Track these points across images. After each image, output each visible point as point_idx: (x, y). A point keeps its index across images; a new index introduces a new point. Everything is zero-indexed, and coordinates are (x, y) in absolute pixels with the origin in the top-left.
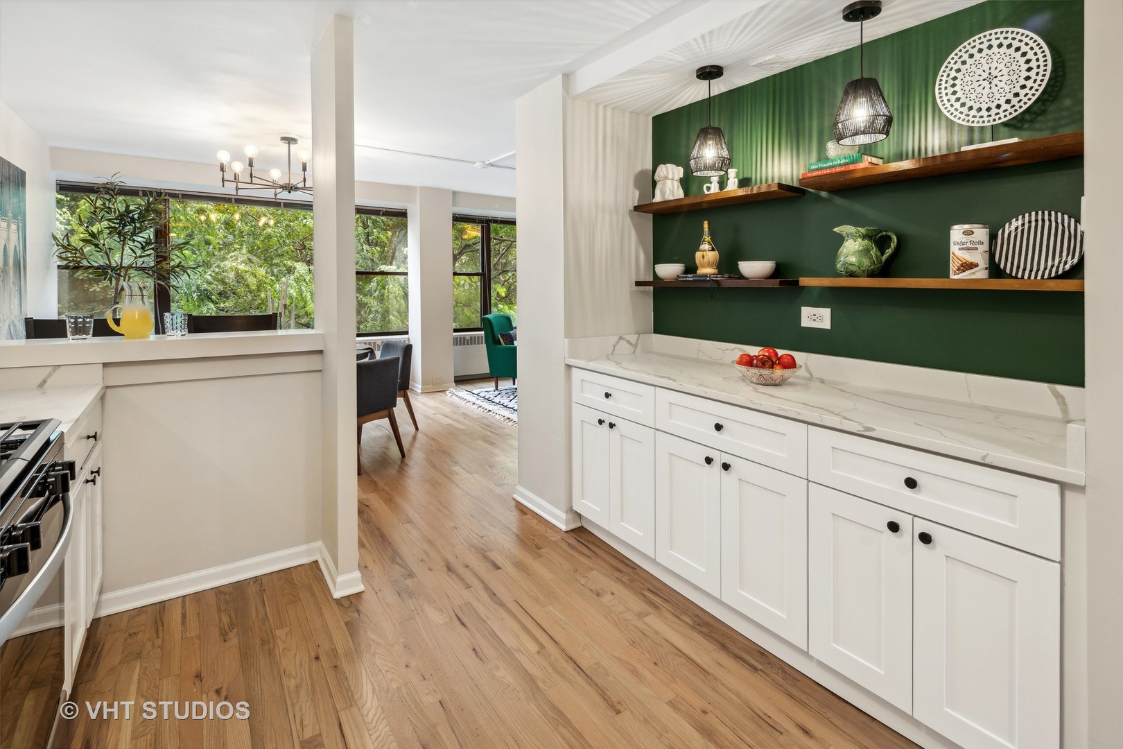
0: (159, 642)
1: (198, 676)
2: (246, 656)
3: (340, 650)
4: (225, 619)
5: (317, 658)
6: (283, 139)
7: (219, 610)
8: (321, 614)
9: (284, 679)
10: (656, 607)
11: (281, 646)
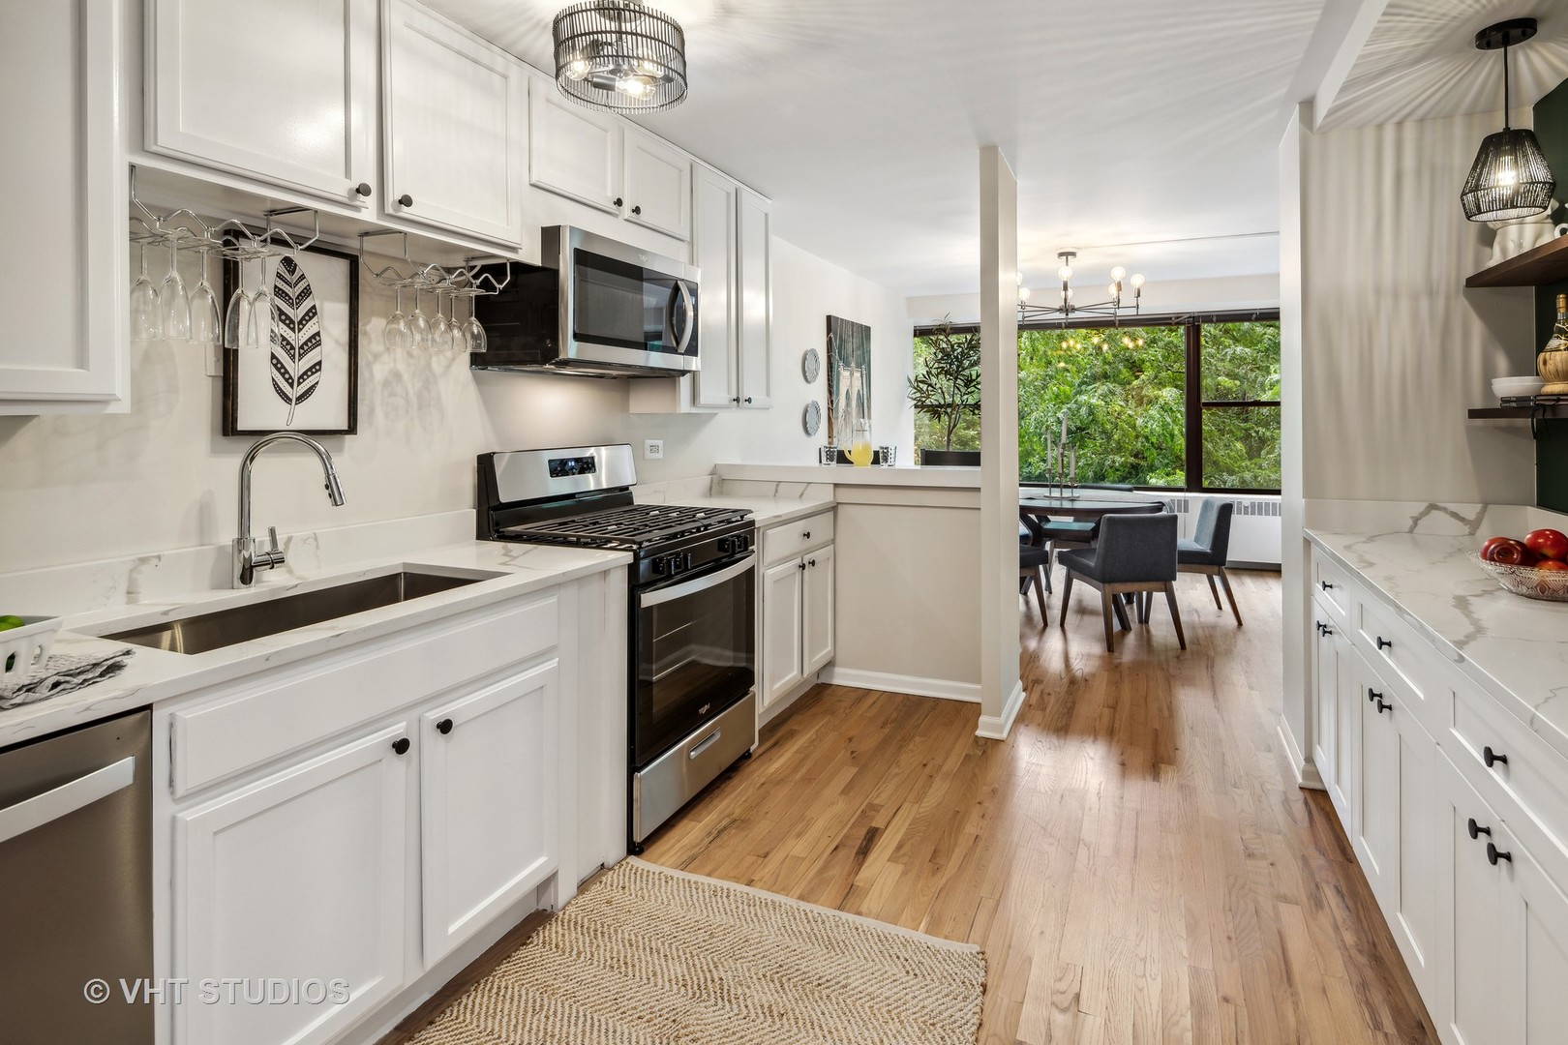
0: (848, 711)
1: (850, 740)
2: (885, 742)
3: (944, 769)
4: (894, 715)
5: (925, 765)
6: (1061, 255)
7: (896, 708)
8: (956, 740)
9: (894, 765)
10: (1317, 903)
11: (911, 746)
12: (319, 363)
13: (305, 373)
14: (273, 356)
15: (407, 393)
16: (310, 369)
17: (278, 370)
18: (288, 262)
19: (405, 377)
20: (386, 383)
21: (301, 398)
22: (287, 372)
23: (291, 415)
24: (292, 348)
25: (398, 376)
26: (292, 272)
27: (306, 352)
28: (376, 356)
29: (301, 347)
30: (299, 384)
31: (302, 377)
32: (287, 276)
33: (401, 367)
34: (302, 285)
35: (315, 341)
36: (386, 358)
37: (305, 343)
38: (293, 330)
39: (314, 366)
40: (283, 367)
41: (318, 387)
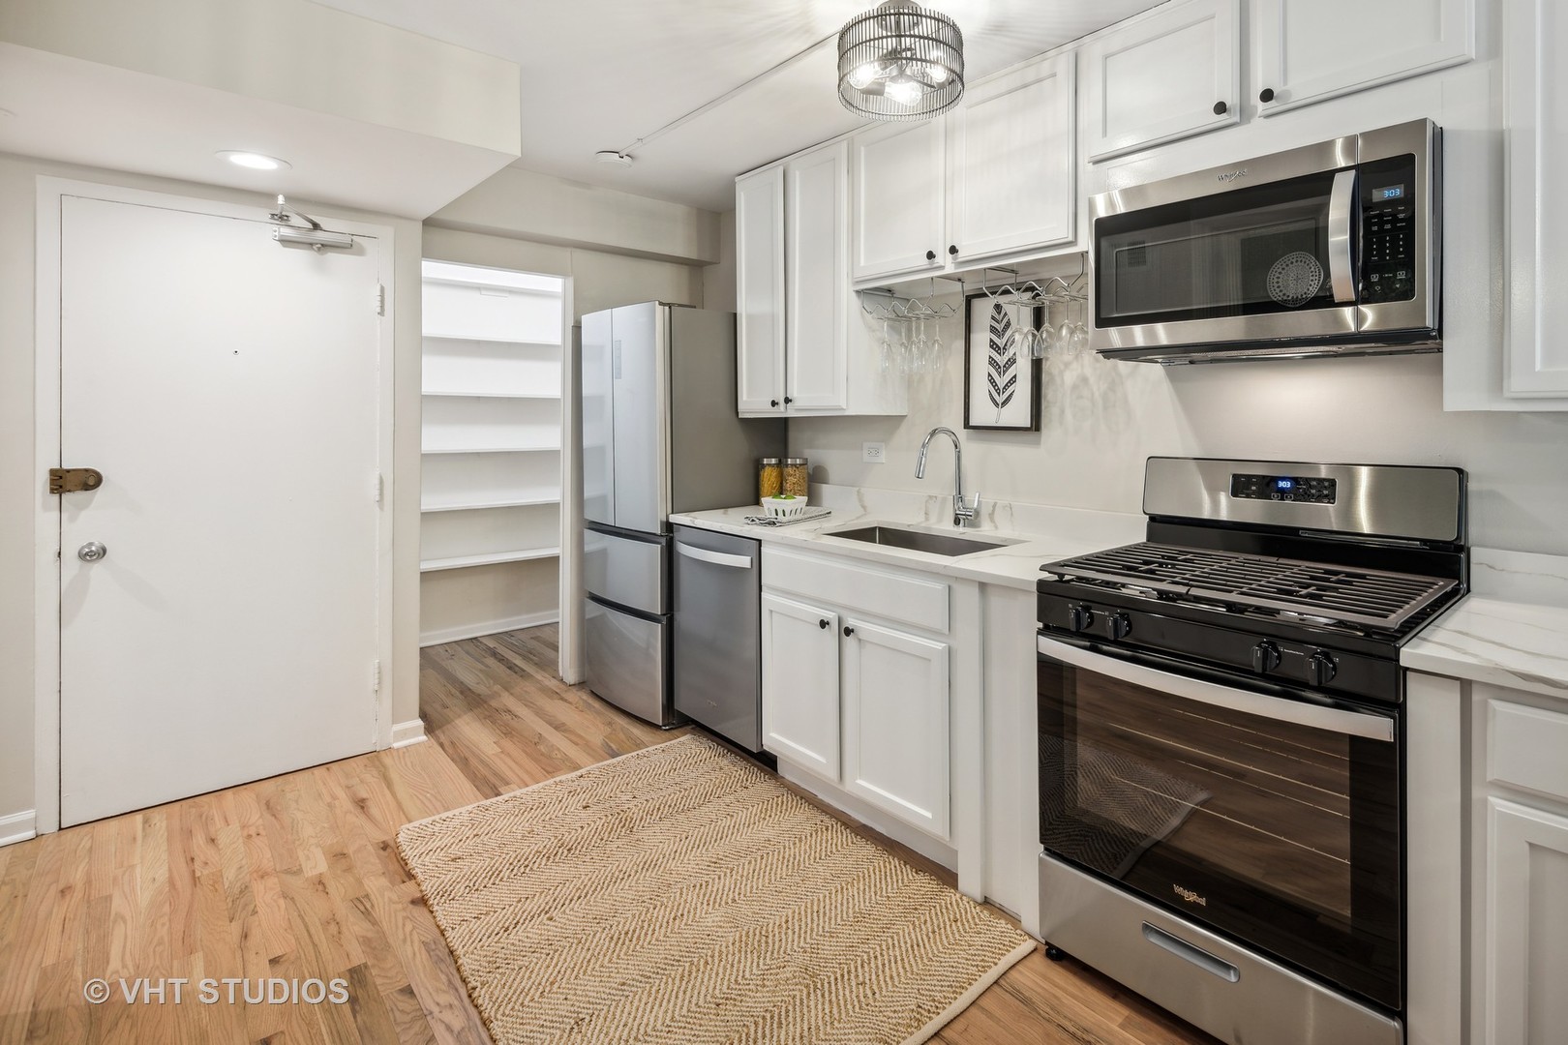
12: (1015, 376)
13: (1007, 385)
14: (989, 375)
15: (1093, 394)
16: (1009, 382)
17: (992, 383)
18: (998, 307)
19: (1092, 380)
20: (1075, 387)
21: (1005, 403)
22: (996, 385)
23: (999, 415)
24: (1000, 367)
25: (1085, 380)
26: (999, 313)
27: (1007, 369)
28: (1067, 365)
29: (1004, 366)
30: (1003, 392)
31: (1005, 388)
32: (997, 316)
33: (1088, 371)
34: (1005, 320)
35: (1012, 361)
36: (1075, 365)
37: (1007, 363)
38: (1000, 354)
39: (1011, 379)
40: (994, 381)
41: (1014, 394)
